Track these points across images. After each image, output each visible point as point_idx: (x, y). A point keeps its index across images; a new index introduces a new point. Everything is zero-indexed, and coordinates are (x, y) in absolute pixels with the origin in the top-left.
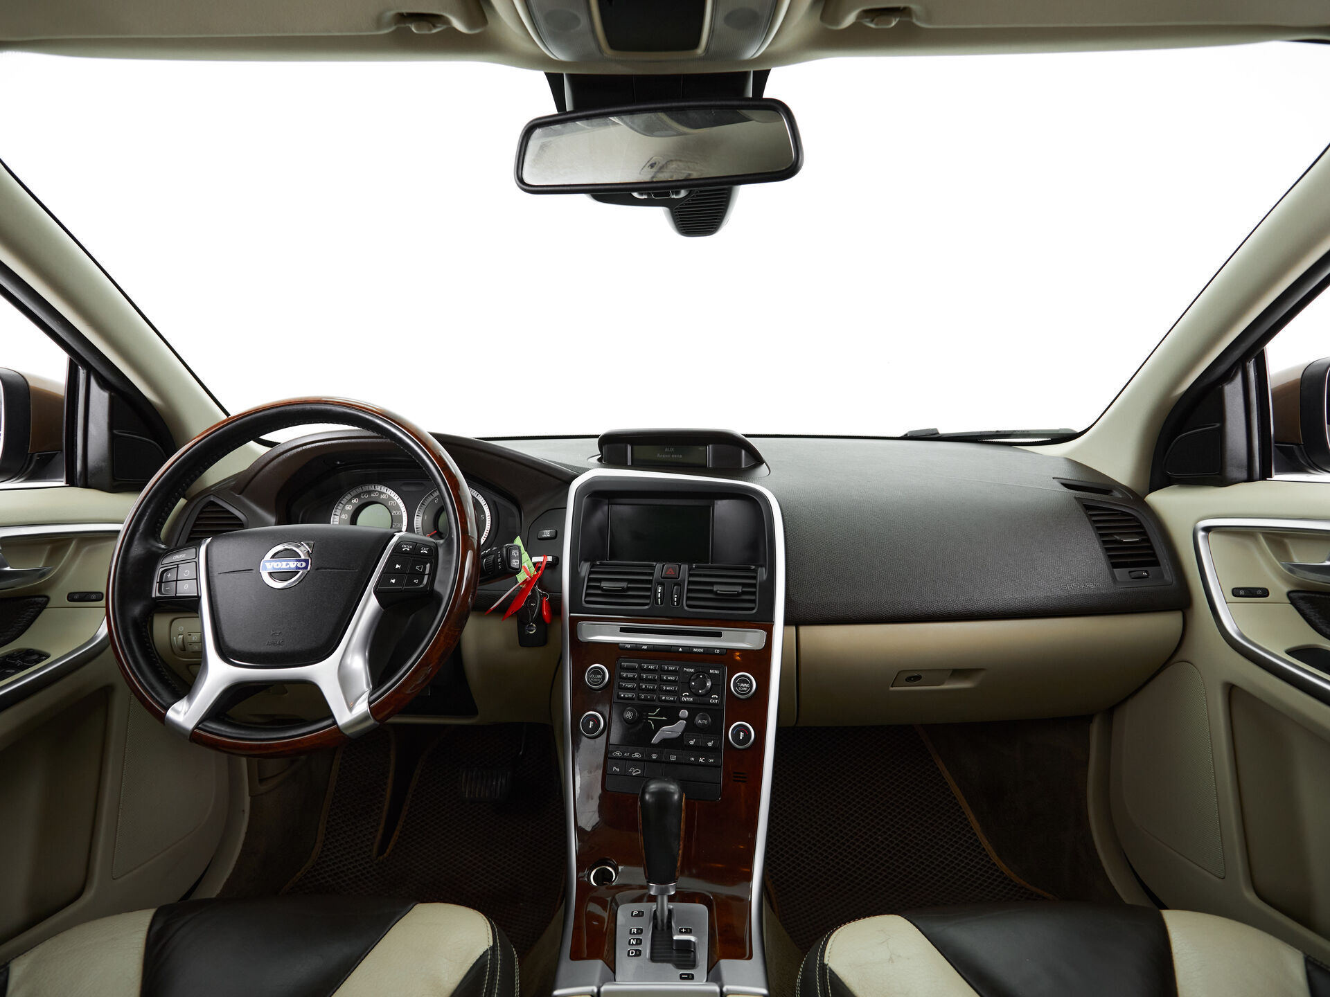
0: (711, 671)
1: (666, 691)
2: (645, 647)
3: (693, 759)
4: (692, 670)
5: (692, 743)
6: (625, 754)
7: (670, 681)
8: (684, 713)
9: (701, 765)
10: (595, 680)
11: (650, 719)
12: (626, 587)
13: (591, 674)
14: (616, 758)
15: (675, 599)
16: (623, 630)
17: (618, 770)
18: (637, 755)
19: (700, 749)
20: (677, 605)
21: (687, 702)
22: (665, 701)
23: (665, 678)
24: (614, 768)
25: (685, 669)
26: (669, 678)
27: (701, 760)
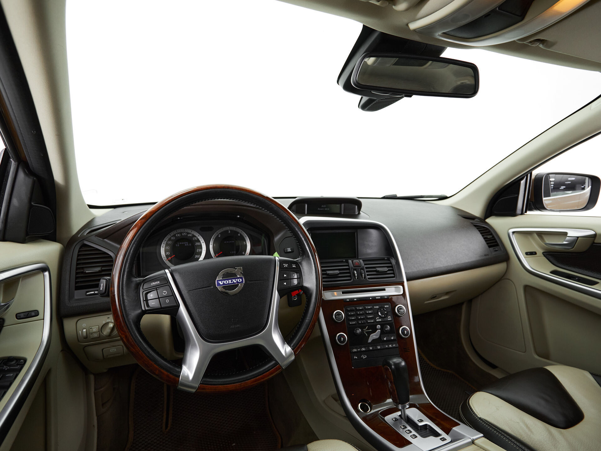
0: (385, 306)
1: (369, 318)
2: (355, 300)
3: (387, 346)
4: (378, 307)
5: (385, 339)
6: (358, 350)
7: (370, 313)
8: (379, 326)
9: (391, 348)
10: (339, 318)
11: (365, 332)
12: (339, 273)
13: (337, 315)
14: (355, 352)
15: (363, 276)
16: (343, 293)
17: (356, 358)
18: (363, 349)
19: (389, 341)
20: (364, 279)
21: (379, 322)
22: (370, 322)
23: (367, 312)
24: (355, 357)
25: (375, 307)
26: (369, 312)
27: (390, 346)
